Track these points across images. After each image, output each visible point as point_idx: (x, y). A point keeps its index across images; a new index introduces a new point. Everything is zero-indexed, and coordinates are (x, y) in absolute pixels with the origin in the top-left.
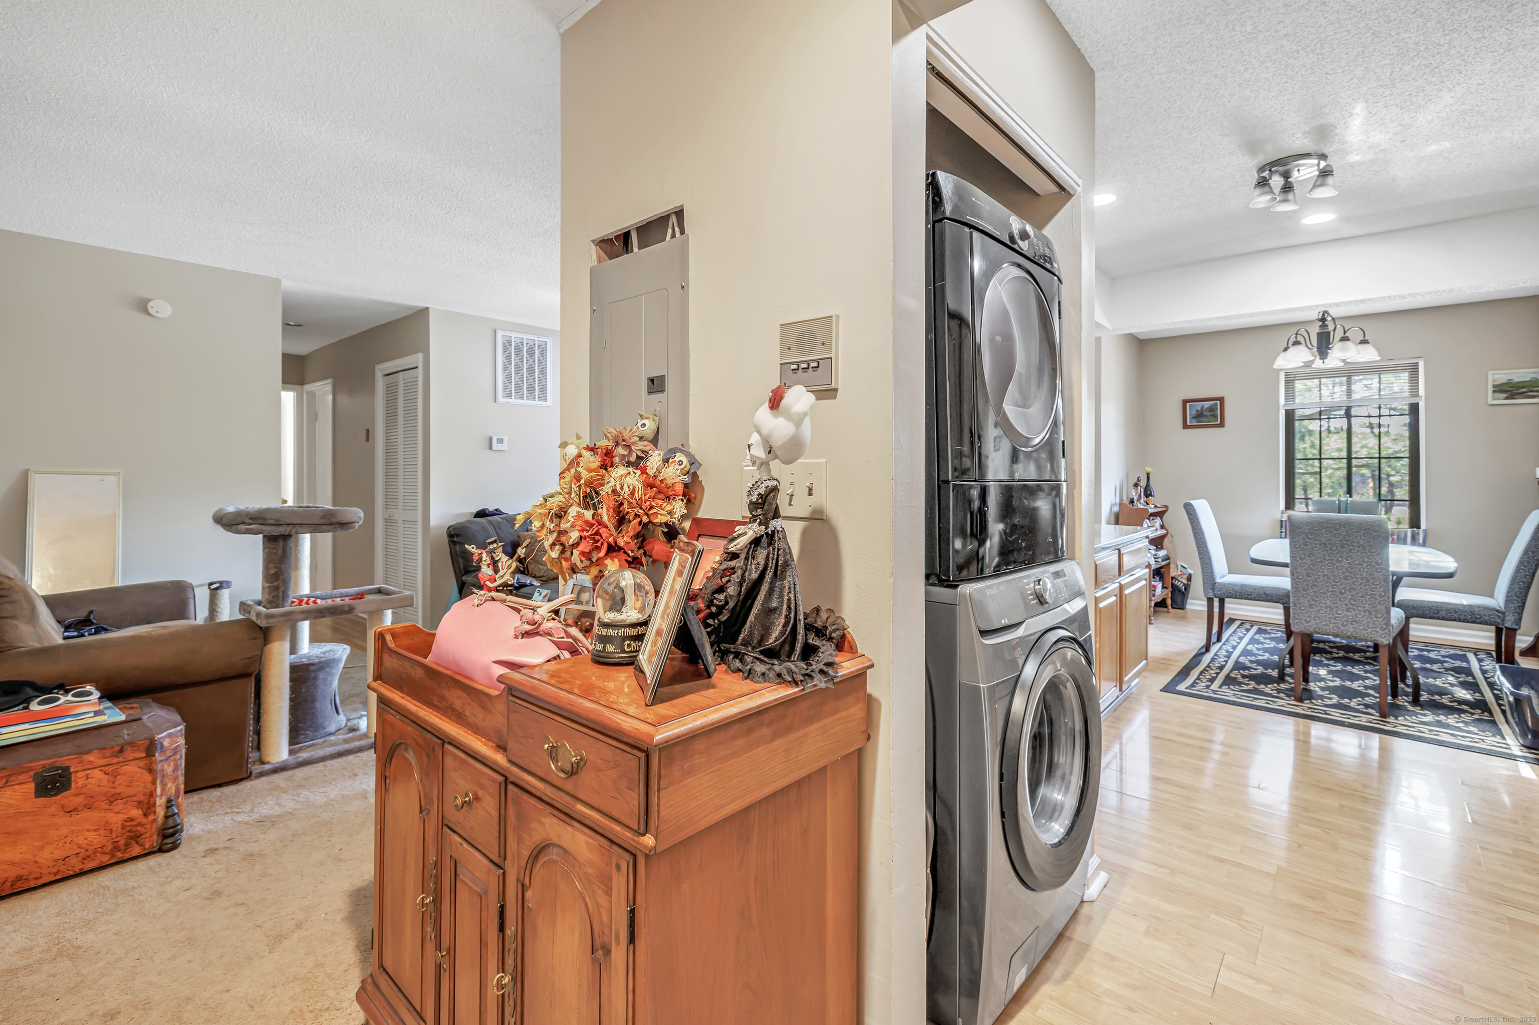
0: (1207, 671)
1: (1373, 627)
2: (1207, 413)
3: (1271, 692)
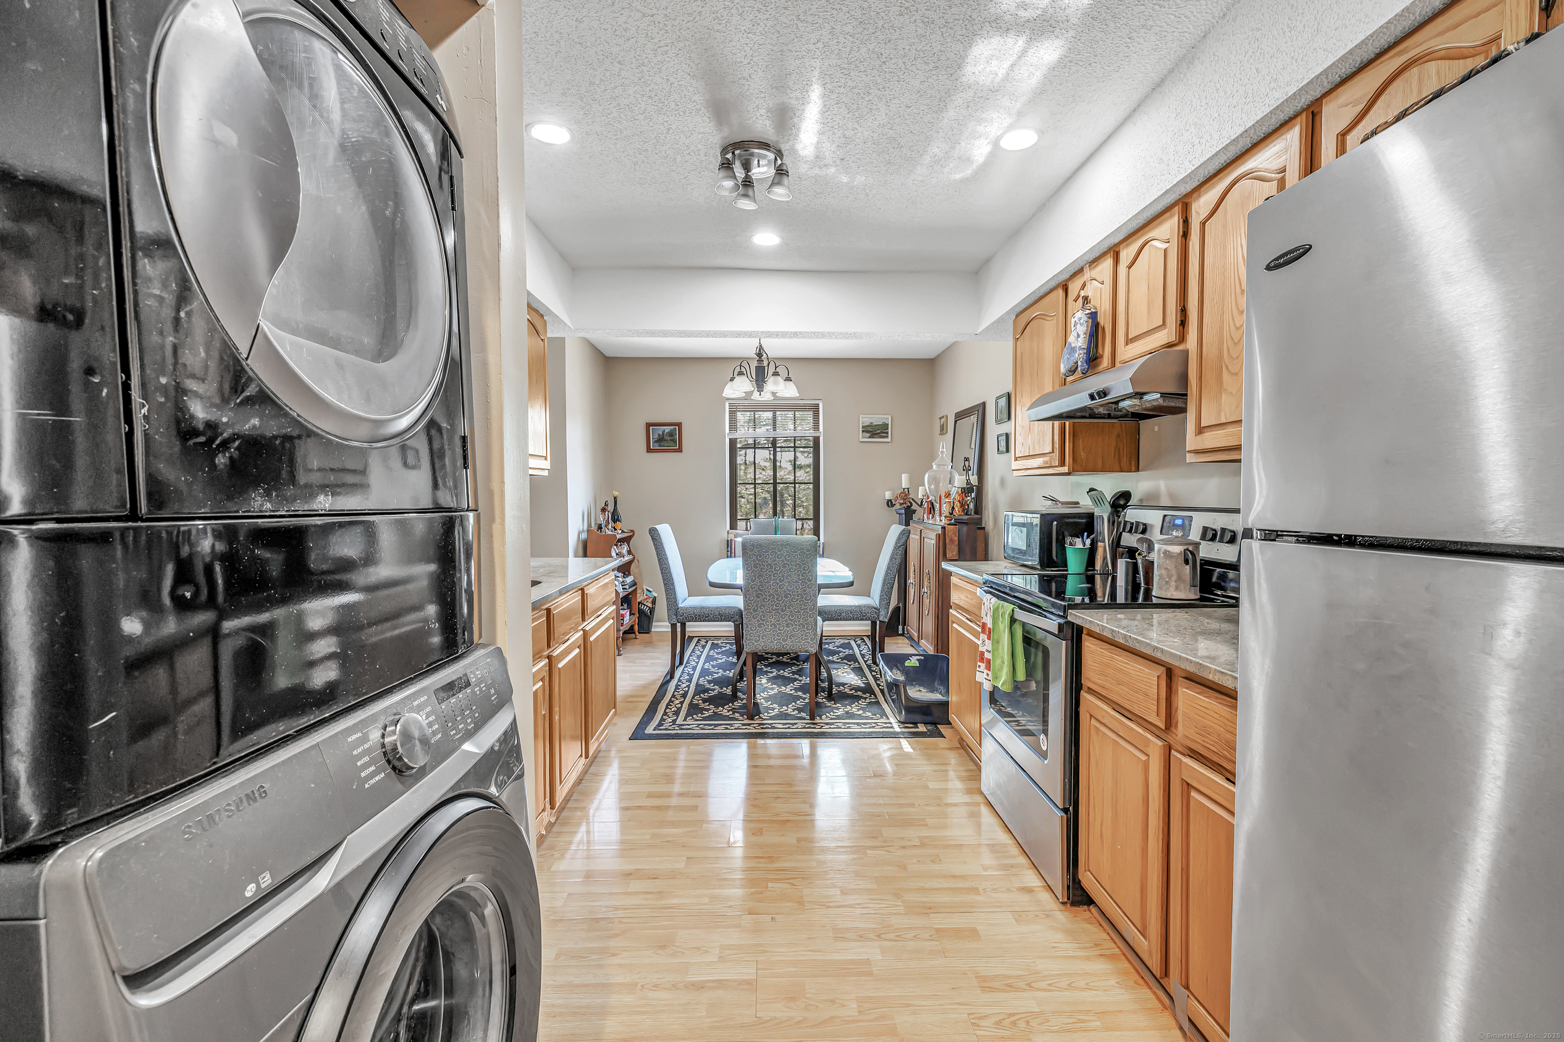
0: (673, 702)
1: (805, 639)
2: (668, 438)
3: (728, 714)
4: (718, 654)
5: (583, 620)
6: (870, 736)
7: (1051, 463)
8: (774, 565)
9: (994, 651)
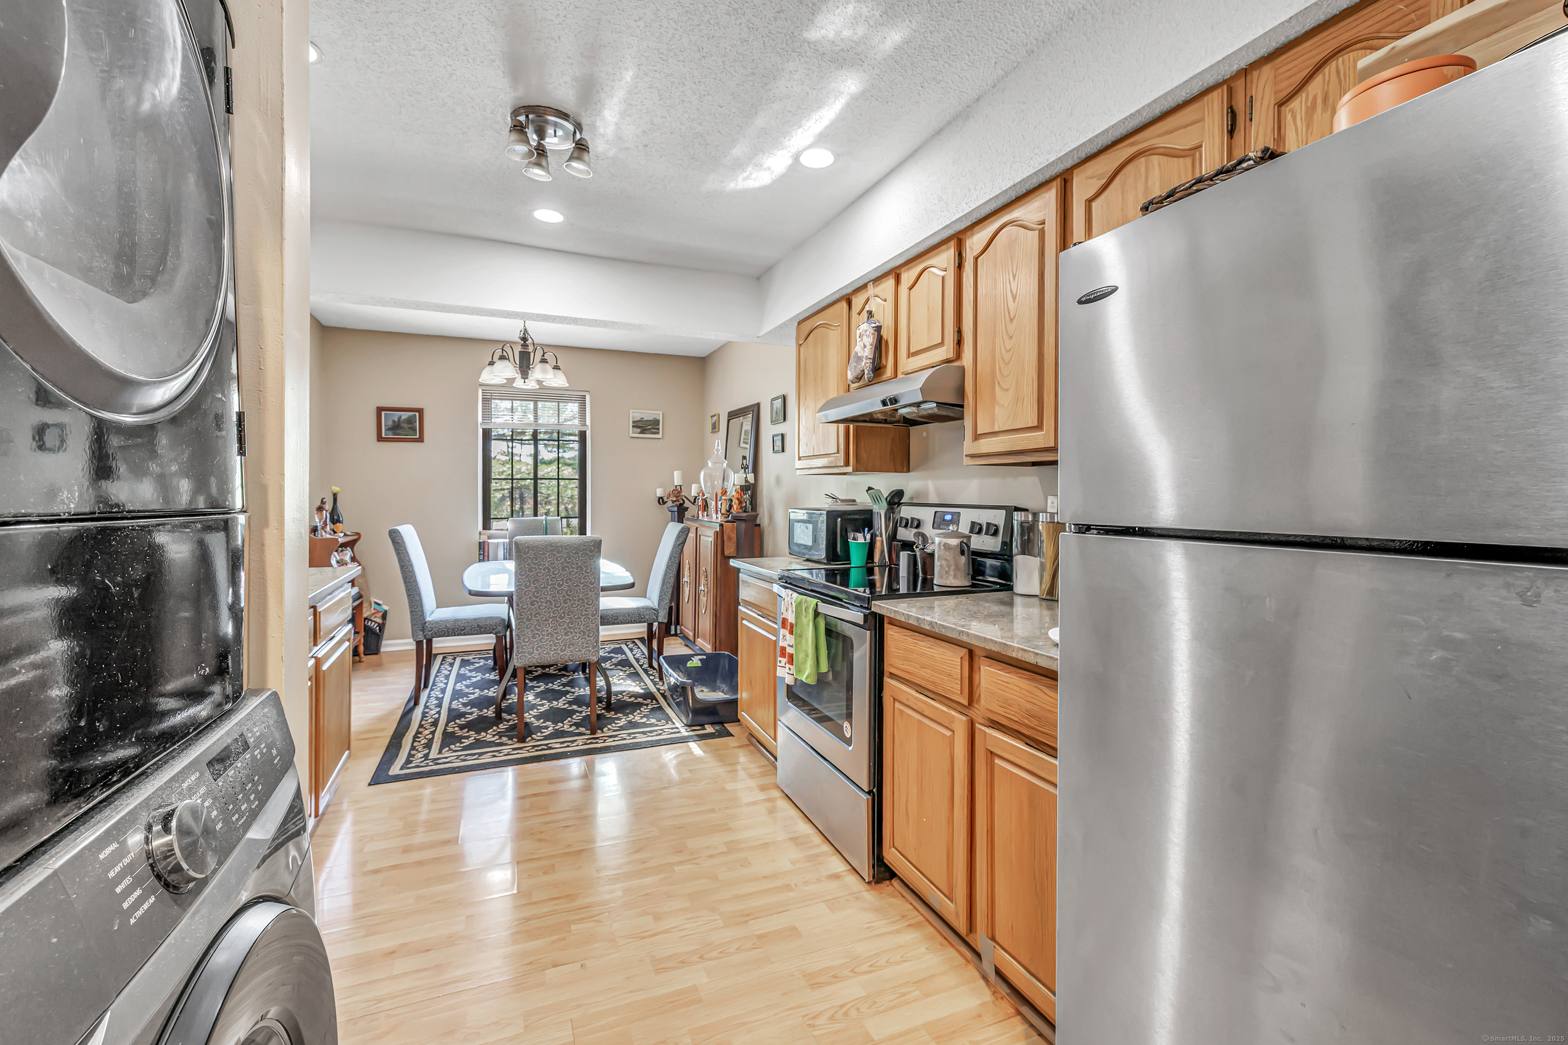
0: (421, 733)
1: (586, 647)
2: (405, 426)
3: (493, 739)
4: (470, 671)
5: (315, 644)
6: (653, 744)
7: (836, 463)
8: (553, 568)
9: (797, 645)
